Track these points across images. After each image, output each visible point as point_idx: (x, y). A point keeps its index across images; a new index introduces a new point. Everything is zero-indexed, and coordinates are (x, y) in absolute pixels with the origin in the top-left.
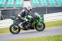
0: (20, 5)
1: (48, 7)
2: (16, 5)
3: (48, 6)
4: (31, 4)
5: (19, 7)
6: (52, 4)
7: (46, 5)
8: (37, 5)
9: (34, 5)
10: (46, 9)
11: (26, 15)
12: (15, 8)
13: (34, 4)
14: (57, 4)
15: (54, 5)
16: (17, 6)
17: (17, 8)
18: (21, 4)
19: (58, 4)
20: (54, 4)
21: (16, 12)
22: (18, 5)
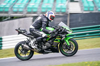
4: (82, 7)
8: (91, 9)
9: (86, 9)
11: (43, 26)
13: (85, 7)
16: (58, 10)
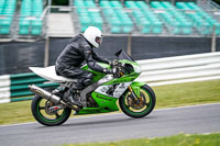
0: (34, 27)
1: (133, 38)
2: (22, 27)
3: (135, 34)
4: (75, 23)
5: (30, 34)
6: (147, 26)
7: (127, 29)
10: (126, 43)
12: (15, 37)
14: (165, 28)
15: (156, 30)
16: (24, 31)
17: (24, 36)
18: (39, 24)
19: (170, 28)
20: (155, 26)
21: (22, 51)
22: (26, 27)
